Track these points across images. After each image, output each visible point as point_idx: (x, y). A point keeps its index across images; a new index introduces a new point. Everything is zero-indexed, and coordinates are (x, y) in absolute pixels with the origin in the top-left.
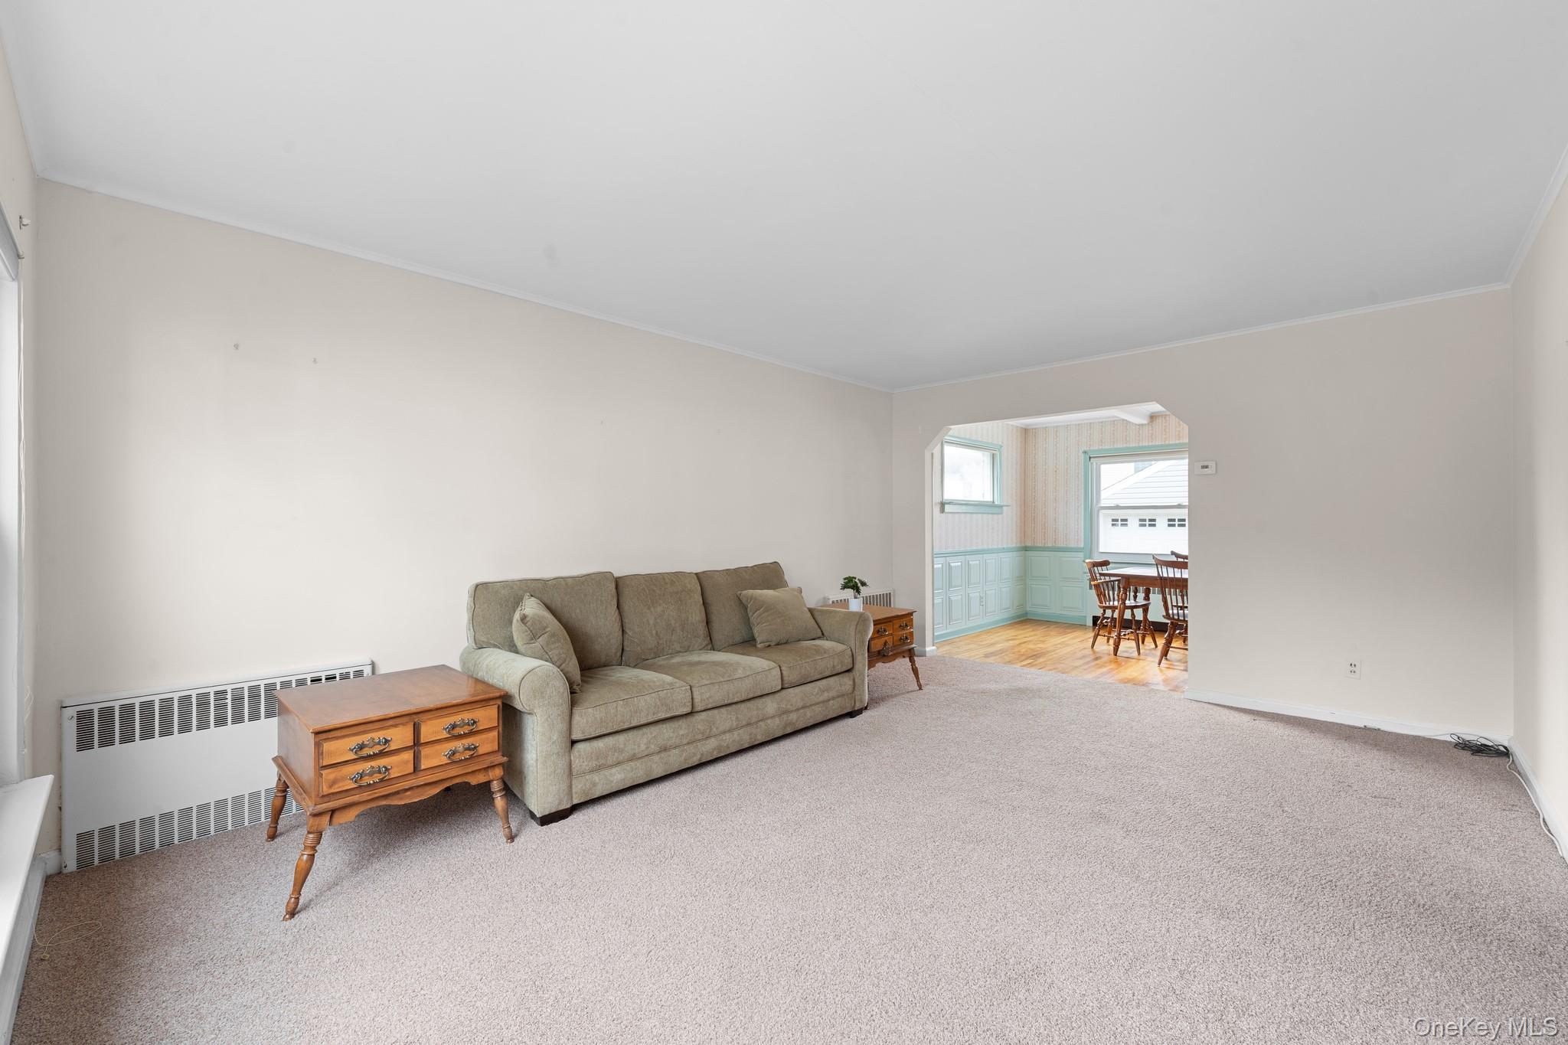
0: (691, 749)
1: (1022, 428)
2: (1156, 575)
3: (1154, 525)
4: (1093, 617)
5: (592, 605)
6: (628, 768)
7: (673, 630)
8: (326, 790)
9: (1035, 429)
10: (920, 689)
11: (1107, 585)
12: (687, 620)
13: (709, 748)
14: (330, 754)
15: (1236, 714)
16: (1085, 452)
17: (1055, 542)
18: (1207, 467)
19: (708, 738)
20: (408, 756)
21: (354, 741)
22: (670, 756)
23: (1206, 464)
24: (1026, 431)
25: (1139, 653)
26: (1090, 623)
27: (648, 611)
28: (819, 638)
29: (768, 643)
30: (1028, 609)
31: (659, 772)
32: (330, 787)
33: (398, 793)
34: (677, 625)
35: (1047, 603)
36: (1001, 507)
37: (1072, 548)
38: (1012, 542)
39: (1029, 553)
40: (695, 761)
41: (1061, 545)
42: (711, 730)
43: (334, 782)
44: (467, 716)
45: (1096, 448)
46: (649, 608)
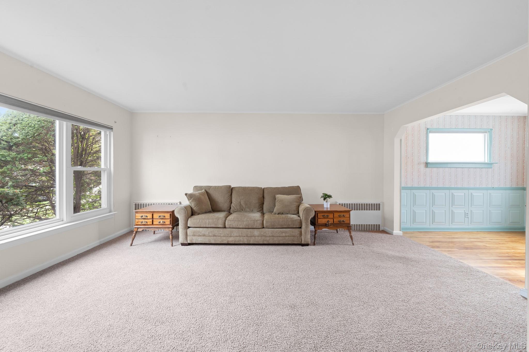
0: (224, 238)
6: (203, 238)
8: (136, 224)
10: (353, 245)
13: (231, 240)
14: (137, 216)
19: (230, 236)
20: (151, 220)
21: (141, 215)
22: (216, 238)
31: (213, 242)
32: (137, 223)
33: (150, 228)
40: (225, 242)
42: (231, 234)
43: (137, 222)
44: (163, 214)
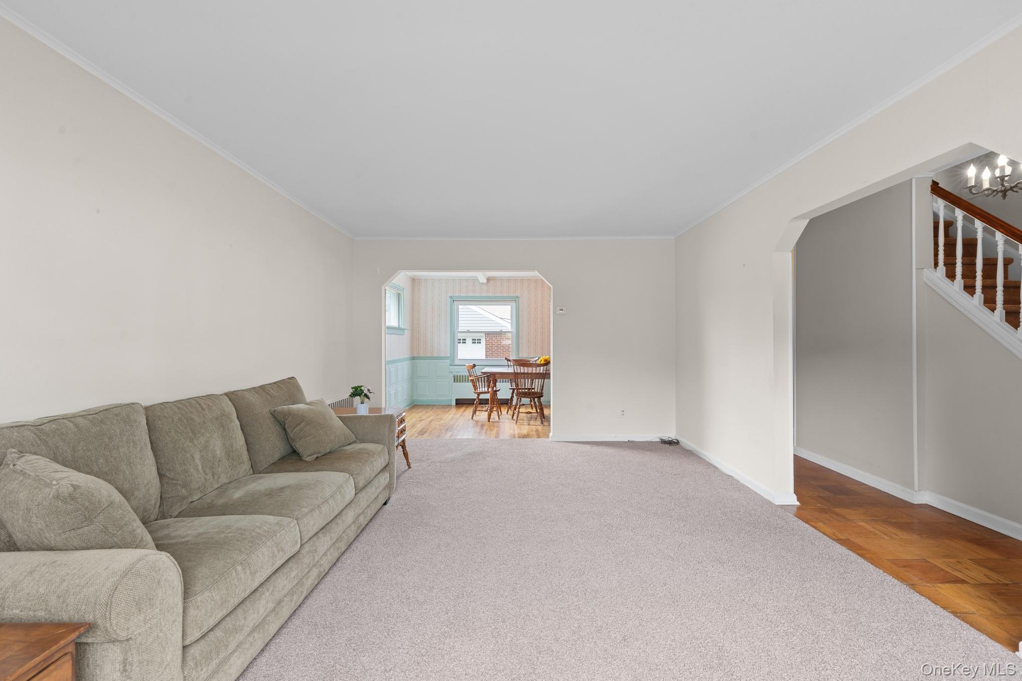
1: (410, 277)
2: (513, 372)
3: (480, 343)
4: (456, 399)
5: (121, 450)
7: (220, 461)
9: (420, 279)
10: (410, 467)
11: (481, 379)
12: (232, 447)
15: (581, 445)
16: (451, 297)
17: (432, 353)
18: (562, 310)
23: (562, 308)
24: (414, 280)
25: (499, 419)
26: (454, 403)
27: (190, 444)
28: (354, 442)
29: (315, 456)
30: (414, 398)
34: (223, 454)
35: (426, 394)
36: (404, 330)
37: (443, 357)
38: (406, 354)
39: (415, 361)
41: (435, 355)
45: (457, 295)
46: (192, 441)
